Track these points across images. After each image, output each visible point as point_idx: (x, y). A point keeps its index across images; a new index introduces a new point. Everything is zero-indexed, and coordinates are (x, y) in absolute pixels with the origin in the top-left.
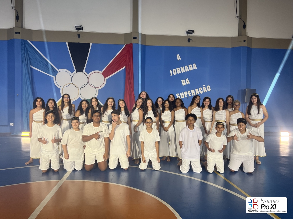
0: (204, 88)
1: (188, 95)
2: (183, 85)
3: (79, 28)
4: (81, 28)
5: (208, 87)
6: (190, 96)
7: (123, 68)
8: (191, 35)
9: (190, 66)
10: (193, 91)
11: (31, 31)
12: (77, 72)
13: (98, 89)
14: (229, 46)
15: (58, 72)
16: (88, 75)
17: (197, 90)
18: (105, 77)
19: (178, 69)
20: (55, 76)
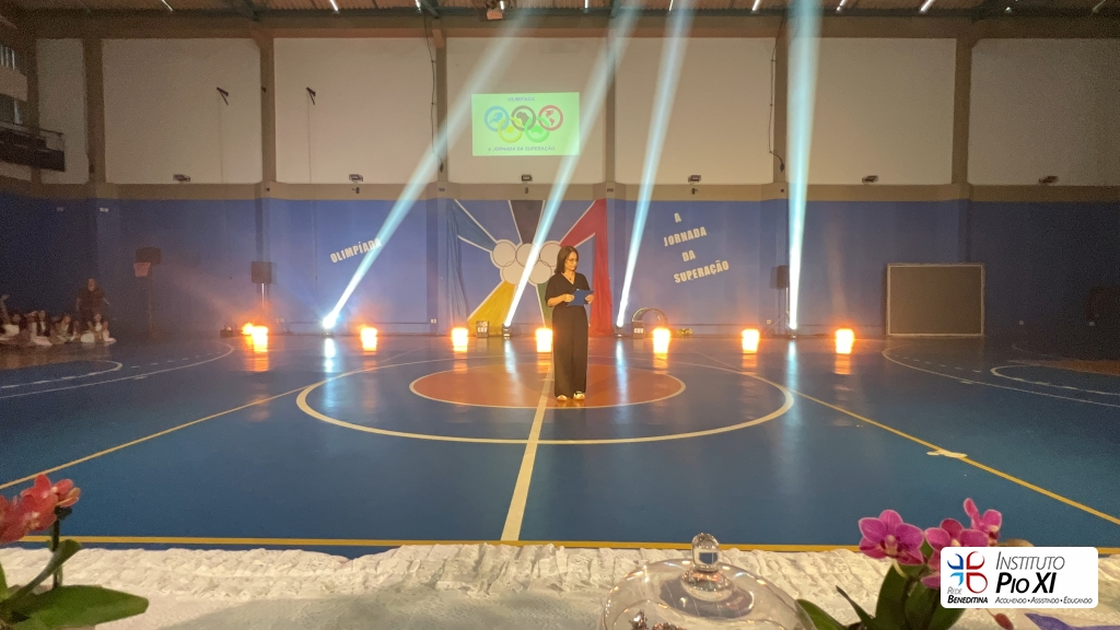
0: (718, 265)
1: (692, 276)
2: (685, 260)
3: (526, 178)
4: (530, 179)
5: (725, 263)
6: (696, 277)
7: (592, 236)
8: (696, 183)
9: (696, 230)
10: (700, 270)
11: (458, 186)
12: (524, 243)
14: (758, 198)
15: (495, 244)
17: (706, 268)
19: (677, 236)
20: (492, 250)
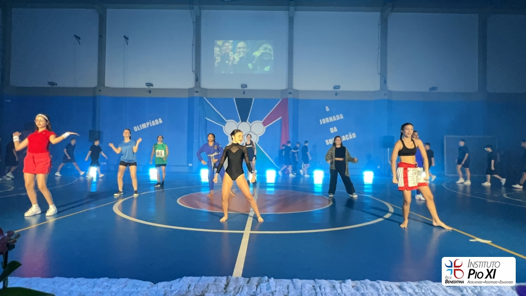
0: (350, 135)
2: (332, 132)
3: (244, 86)
5: (354, 134)
8: (338, 90)
9: (337, 116)
12: (242, 122)
13: (258, 136)
14: (372, 98)
15: (226, 122)
16: (251, 125)
18: (264, 126)
19: (327, 119)
20: (224, 125)
